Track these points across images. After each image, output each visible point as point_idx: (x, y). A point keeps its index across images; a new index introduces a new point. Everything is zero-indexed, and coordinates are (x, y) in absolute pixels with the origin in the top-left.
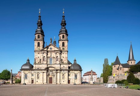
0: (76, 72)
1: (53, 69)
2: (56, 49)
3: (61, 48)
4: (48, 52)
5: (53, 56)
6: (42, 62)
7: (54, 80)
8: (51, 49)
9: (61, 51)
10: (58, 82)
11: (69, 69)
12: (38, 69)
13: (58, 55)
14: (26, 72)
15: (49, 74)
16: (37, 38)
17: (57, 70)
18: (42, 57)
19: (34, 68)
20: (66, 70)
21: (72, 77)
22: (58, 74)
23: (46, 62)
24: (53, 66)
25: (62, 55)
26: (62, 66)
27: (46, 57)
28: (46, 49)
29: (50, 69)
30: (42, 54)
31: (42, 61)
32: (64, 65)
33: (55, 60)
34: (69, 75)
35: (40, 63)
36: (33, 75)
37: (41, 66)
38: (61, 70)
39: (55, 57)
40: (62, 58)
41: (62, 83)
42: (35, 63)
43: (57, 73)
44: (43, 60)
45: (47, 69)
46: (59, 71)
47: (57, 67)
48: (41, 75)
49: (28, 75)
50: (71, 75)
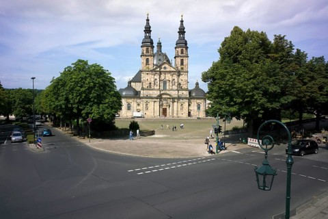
0: (198, 101)
1: (169, 97)
2: (173, 70)
3: (179, 68)
4: (160, 72)
5: (167, 78)
6: (153, 87)
7: (169, 111)
8: (165, 68)
9: (179, 72)
10: (175, 115)
11: (190, 98)
12: (147, 97)
13: (175, 77)
14: (130, 101)
15: (162, 104)
16: (145, 52)
17: (173, 99)
18: (153, 80)
19: (141, 96)
20: (186, 98)
21: (194, 107)
22: (175, 103)
23: (158, 87)
24: (168, 92)
25: (181, 77)
26: (180, 92)
27: (158, 80)
28: (158, 69)
29: (164, 96)
30: (153, 76)
31: (152, 85)
32: (184, 92)
33: (171, 84)
34: (189, 105)
35: (149, 88)
36: (139, 105)
37: (151, 92)
38: (179, 98)
39: (171, 80)
40: (180, 81)
41: (180, 115)
42: (143, 89)
43: (173, 102)
44: (154, 84)
45: (160, 97)
46: (176, 100)
47: (174, 94)
48: (151, 104)
49: (132, 104)
50: (192, 105)
